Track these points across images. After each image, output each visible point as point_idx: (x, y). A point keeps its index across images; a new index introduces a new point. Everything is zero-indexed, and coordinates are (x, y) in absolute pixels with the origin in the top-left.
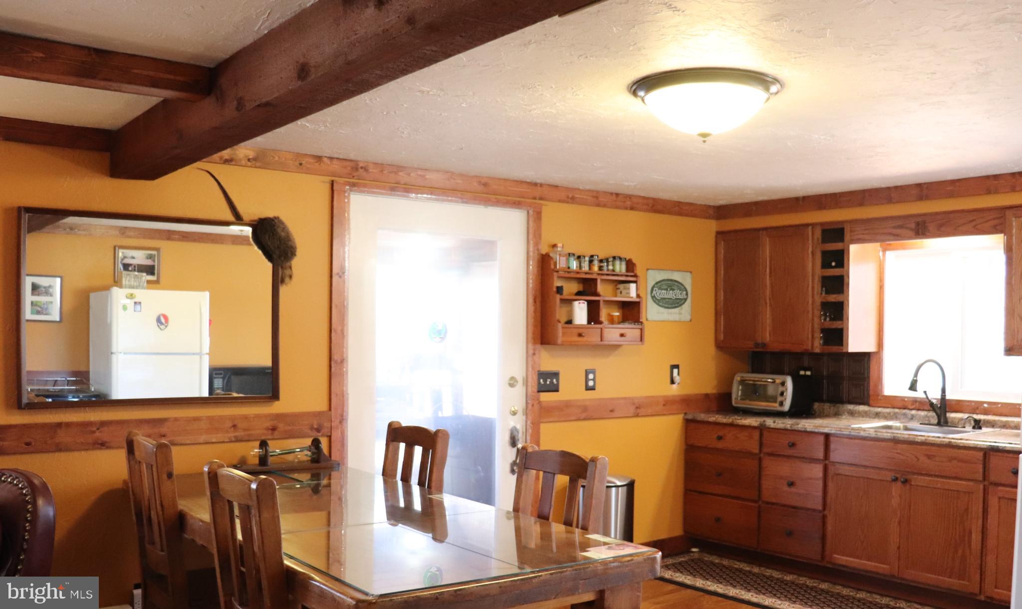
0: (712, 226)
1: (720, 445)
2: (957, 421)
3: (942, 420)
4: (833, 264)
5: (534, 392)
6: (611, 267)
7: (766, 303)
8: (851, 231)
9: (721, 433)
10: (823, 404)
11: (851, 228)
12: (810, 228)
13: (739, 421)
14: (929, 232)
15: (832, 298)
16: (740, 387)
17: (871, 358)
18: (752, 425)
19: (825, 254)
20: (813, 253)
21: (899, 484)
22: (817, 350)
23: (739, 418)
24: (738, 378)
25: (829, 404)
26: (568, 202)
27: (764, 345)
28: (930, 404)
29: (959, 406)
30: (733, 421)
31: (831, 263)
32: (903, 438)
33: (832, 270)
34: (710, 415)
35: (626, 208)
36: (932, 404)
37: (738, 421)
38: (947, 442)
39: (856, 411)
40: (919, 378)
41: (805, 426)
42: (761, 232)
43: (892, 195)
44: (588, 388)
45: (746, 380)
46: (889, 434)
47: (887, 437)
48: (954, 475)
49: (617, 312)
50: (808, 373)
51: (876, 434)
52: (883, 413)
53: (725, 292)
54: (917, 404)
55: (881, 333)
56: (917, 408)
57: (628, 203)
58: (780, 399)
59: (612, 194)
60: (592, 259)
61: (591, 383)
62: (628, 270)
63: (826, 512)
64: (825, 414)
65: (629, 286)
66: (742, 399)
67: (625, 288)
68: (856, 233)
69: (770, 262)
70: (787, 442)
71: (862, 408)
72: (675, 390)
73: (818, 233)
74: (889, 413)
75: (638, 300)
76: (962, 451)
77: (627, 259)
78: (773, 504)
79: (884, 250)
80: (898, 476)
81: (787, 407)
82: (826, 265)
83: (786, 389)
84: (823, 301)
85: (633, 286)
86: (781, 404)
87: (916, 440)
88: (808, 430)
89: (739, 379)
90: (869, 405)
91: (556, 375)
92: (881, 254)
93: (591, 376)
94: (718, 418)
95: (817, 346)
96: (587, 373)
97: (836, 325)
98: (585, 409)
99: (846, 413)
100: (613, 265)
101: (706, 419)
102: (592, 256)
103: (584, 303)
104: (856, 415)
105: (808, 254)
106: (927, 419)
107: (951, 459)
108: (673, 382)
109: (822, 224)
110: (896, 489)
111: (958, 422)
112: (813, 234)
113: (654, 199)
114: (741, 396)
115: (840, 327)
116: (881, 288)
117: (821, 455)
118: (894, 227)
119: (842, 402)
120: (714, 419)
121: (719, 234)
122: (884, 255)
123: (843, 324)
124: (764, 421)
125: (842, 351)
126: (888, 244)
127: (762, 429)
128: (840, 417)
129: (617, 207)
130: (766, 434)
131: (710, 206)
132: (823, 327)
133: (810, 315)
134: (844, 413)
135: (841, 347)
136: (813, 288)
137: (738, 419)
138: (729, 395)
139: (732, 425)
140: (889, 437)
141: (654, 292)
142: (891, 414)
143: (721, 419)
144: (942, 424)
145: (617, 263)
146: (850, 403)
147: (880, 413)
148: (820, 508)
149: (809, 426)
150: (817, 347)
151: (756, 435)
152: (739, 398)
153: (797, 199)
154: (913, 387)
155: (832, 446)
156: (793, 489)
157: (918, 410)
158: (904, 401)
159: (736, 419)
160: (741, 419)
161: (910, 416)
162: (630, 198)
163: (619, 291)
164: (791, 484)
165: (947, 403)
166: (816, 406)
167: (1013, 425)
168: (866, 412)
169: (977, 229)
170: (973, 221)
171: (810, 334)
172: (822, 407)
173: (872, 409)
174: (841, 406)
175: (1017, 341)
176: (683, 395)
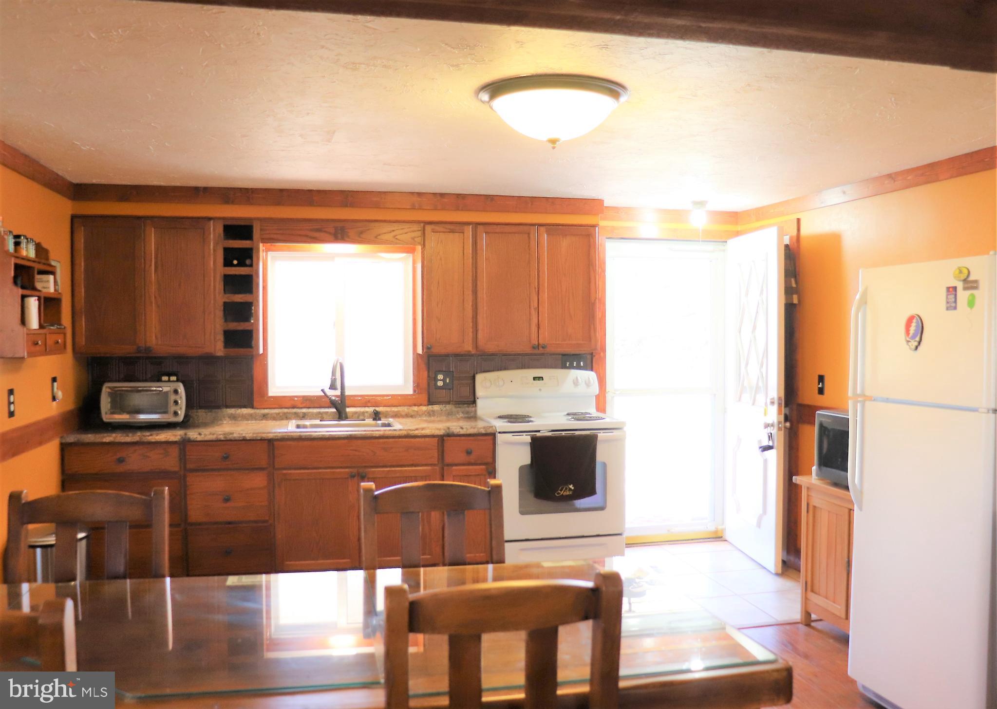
0: (66, 207)
1: (121, 468)
2: (351, 415)
3: (344, 416)
4: (235, 262)
7: (151, 302)
8: (261, 230)
10: (195, 410)
11: (261, 226)
12: (212, 222)
13: (150, 437)
14: (348, 237)
15: (239, 298)
16: (110, 400)
17: (255, 359)
18: (169, 440)
19: (227, 250)
20: (214, 250)
21: (357, 478)
22: (219, 354)
23: (146, 434)
27: (148, 349)
28: (330, 401)
30: (141, 439)
31: (233, 261)
32: (360, 434)
33: (234, 268)
36: (332, 401)
38: (405, 434)
39: (239, 415)
41: (242, 434)
42: (144, 220)
44: (11, 414)
47: (342, 436)
48: (412, 463)
50: (174, 378)
52: (272, 414)
53: (86, 288)
54: (307, 402)
56: (307, 406)
58: (173, 408)
61: (12, 408)
62: (38, 256)
63: (272, 521)
64: (200, 421)
65: (45, 276)
68: (266, 232)
69: (157, 255)
70: (221, 454)
71: (245, 411)
72: (56, 408)
73: (220, 230)
75: (59, 296)
76: (418, 440)
77: (36, 241)
78: (202, 523)
79: (268, 251)
80: (355, 471)
81: (181, 417)
82: (227, 263)
83: (181, 398)
84: (227, 300)
86: (176, 414)
87: (374, 435)
88: (248, 438)
89: (109, 389)
90: (252, 407)
93: (12, 399)
95: (218, 348)
96: (9, 394)
97: (242, 326)
99: (227, 418)
102: (17, 236)
104: (240, 419)
105: (210, 251)
107: (408, 448)
108: (54, 399)
109: (224, 219)
112: (215, 229)
115: (247, 328)
117: (264, 463)
118: (311, 230)
119: (218, 407)
121: (73, 218)
122: (266, 255)
123: (252, 325)
124: (186, 434)
125: (251, 353)
126: (271, 245)
127: (184, 442)
128: (220, 422)
130: (189, 448)
131: (71, 184)
132: (226, 328)
133: (212, 316)
134: (224, 417)
135: (250, 350)
136: (215, 287)
137: (148, 436)
139: (139, 443)
142: (281, 414)
143: (121, 438)
146: (227, 407)
147: (268, 414)
149: (247, 434)
150: (219, 350)
151: (175, 452)
152: (110, 411)
154: (332, 385)
155: (277, 452)
156: (229, 504)
157: (309, 408)
158: (294, 400)
159: (144, 436)
160: (151, 435)
161: (301, 415)
164: (227, 500)
165: (345, 398)
166: (190, 412)
167: (403, 414)
168: (251, 415)
169: (397, 239)
170: (393, 231)
171: (212, 337)
172: (196, 415)
173: (258, 411)
174: (219, 410)
175: (436, 340)
176: (61, 414)
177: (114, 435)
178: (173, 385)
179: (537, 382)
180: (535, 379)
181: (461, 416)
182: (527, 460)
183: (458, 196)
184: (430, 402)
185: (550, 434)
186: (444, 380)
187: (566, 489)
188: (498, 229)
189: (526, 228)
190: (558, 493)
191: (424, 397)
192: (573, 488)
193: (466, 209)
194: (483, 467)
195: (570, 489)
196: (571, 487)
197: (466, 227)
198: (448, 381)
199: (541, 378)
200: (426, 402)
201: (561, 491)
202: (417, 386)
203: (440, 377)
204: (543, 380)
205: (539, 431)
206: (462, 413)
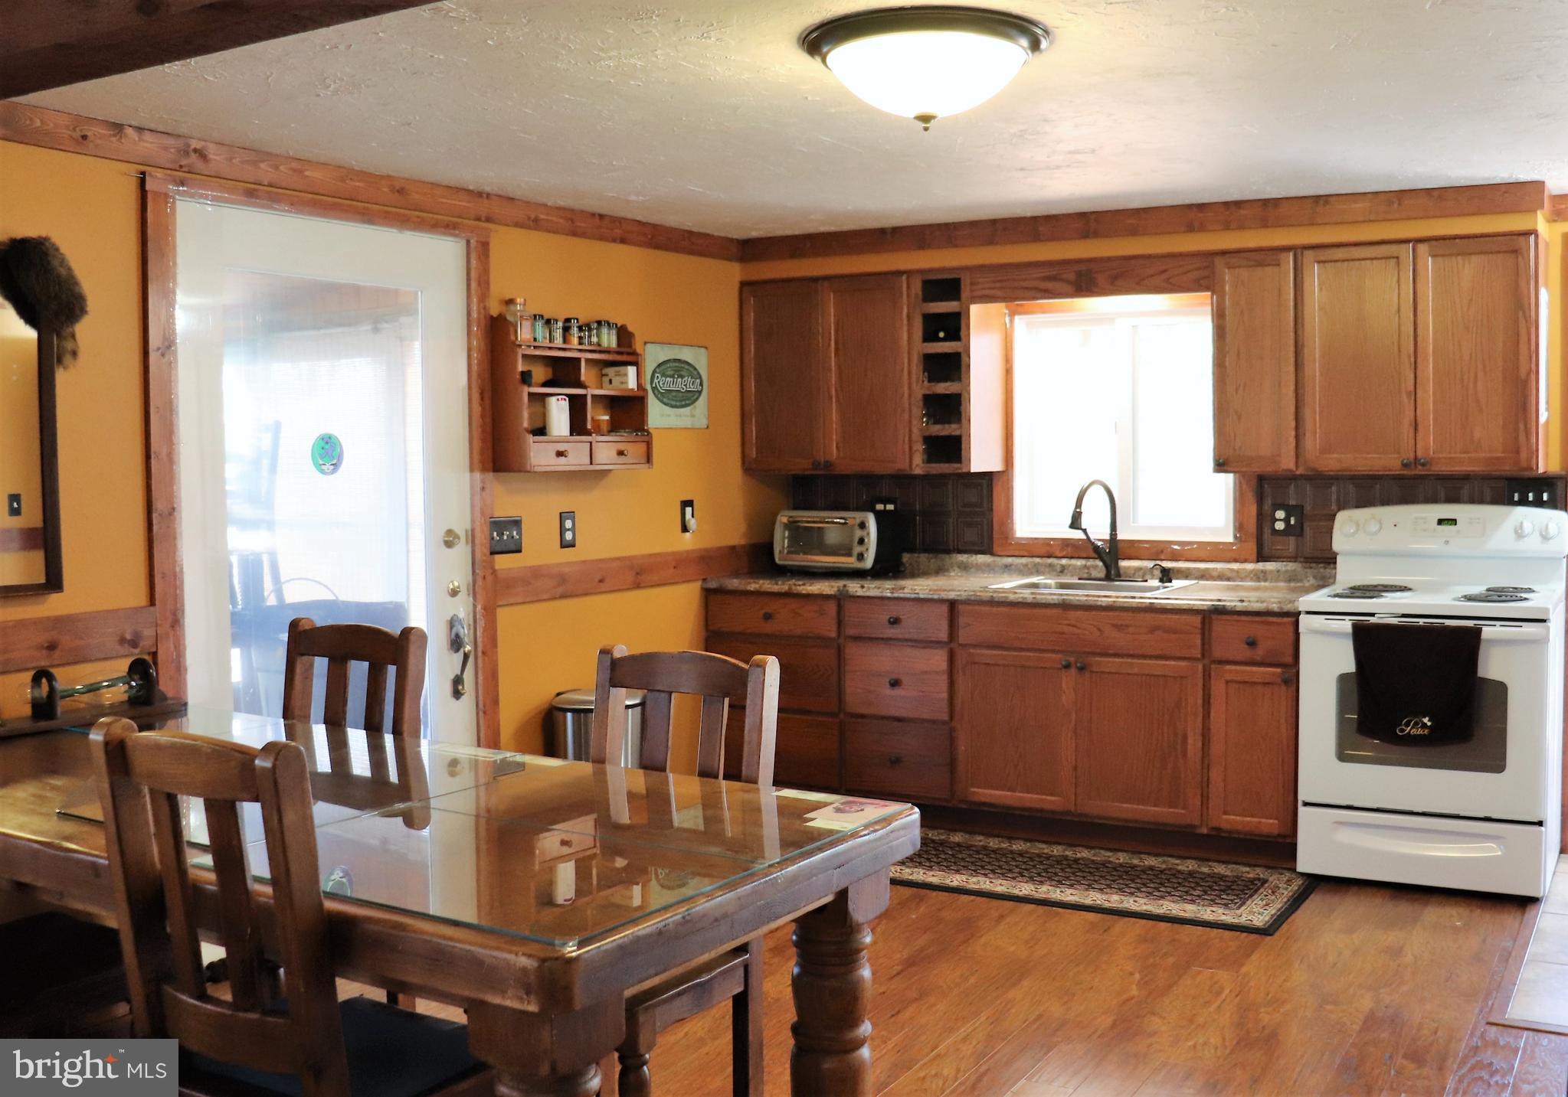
0: (733, 273)
1: (768, 628)
2: (1132, 572)
3: (1113, 572)
4: (942, 335)
5: (485, 555)
6: (594, 339)
7: (831, 398)
8: (972, 284)
9: (768, 610)
10: (916, 555)
11: (971, 279)
12: (904, 277)
13: (802, 587)
14: (1097, 287)
15: (942, 388)
16: (787, 534)
17: (995, 482)
18: (824, 593)
19: (928, 319)
20: (909, 317)
21: (1073, 671)
22: (918, 471)
23: (800, 583)
24: (783, 518)
25: (927, 555)
26: (529, 228)
27: (828, 465)
28: (1092, 549)
29: (1135, 549)
30: (790, 589)
31: (938, 334)
32: (1078, 600)
33: (941, 344)
34: (749, 581)
35: (614, 241)
36: (1096, 549)
37: (800, 588)
38: (1148, 605)
39: (972, 564)
40: (1084, 508)
41: (915, 590)
42: (820, 282)
43: (1041, 229)
44: (565, 545)
45: (798, 521)
46: (1055, 597)
47: (1052, 602)
48: (1158, 653)
49: (605, 415)
50: (890, 507)
51: (1034, 598)
52: (1016, 565)
53: (756, 381)
54: (1069, 549)
55: (1010, 442)
56: (1069, 556)
57: (618, 232)
58: (857, 549)
59: (593, 215)
60: (567, 324)
61: (569, 536)
62: (619, 344)
63: (953, 724)
64: (921, 571)
65: (627, 370)
66: (789, 552)
67: (618, 374)
68: (980, 287)
69: (837, 332)
70: (888, 617)
71: (981, 559)
72: (687, 542)
73: (917, 286)
74: (1026, 565)
75: (641, 394)
76: (1170, 616)
77: (619, 325)
78: (863, 716)
79: (1012, 314)
80: (1072, 659)
81: (869, 562)
82: (930, 336)
83: (868, 534)
84: (928, 392)
85: (631, 371)
86: (861, 557)
87: (1099, 603)
88: (922, 596)
89: (785, 520)
90: (992, 554)
91: (517, 523)
92: (1007, 319)
93: (568, 524)
94: (763, 584)
96: (562, 517)
97: (949, 430)
98: (562, 579)
99: (955, 568)
100: (598, 336)
101: (742, 587)
102: (568, 320)
103: (565, 399)
104: (973, 570)
105: (901, 320)
106: (1086, 571)
107: (1153, 629)
108: (685, 529)
109: (921, 271)
110: (1068, 681)
111: (1134, 574)
112: (908, 287)
113: (655, 226)
114: (788, 547)
115: (957, 433)
116: (1008, 372)
117: (943, 635)
118: (1044, 278)
119: (948, 552)
120: (757, 586)
121: (744, 285)
122: (1012, 321)
123: (961, 428)
124: (845, 586)
125: (960, 471)
126: (1018, 305)
127: (841, 600)
128: (946, 574)
129: (602, 238)
130: (850, 608)
131: (732, 240)
132: (927, 434)
133: (906, 416)
134: (952, 567)
135: (958, 465)
136: (910, 373)
137: (800, 585)
138: (769, 547)
139: (788, 595)
140: (1056, 602)
141: (656, 381)
142: (1029, 566)
143: (769, 586)
144: (1113, 577)
145: (605, 330)
146: (960, 552)
147: (1011, 565)
148: (946, 717)
149: (921, 589)
150: (917, 465)
151: (831, 608)
152: (786, 551)
153: (882, 231)
154: (1075, 523)
155: (962, 620)
156: (897, 692)
157: (1072, 558)
158: (1049, 545)
159: (795, 585)
160: (804, 585)
161: (1059, 569)
162: (620, 223)
163: (606, 380)
164: (895, 683)
165: (1120, 546)
166: (906, 557)
167: (1215, 574)
168: (988, 565)
169: (1170, 283)
170: (1165, 271)
171: (907, 447)
172: (916, 562)
173: (998, 559)
174: (947, 556)
175: (1235, 450)
176: (700, 550)
177: (761, 582)
178: (859, 516)
179: (1446, 529)
180: (1440, 522)
181: (1311, 582)
182: (1350, 666)
183: (1266, 203)
184: (1261, 557)
185: (1395, 621)
186: (1286, 520)
187: (1416, 724)
188: (1340, 253)
189: (1393, 249)
190: (1402, 731)
191: (1251, 547)
192: (1429, 724)
193: (1280, 224)
194: (1279, 670)
195: (1424, 725)
196: (1426, 720)
197: (1283, 256)
198: (1292, 522)
199: (1453, 522)
200: (1254, 556)
201: (1407, 725)
202: (1240, 527)
203: (1280, 514)
204: (1456, 524)
205: (1373, 615)
206: (1315, 577)
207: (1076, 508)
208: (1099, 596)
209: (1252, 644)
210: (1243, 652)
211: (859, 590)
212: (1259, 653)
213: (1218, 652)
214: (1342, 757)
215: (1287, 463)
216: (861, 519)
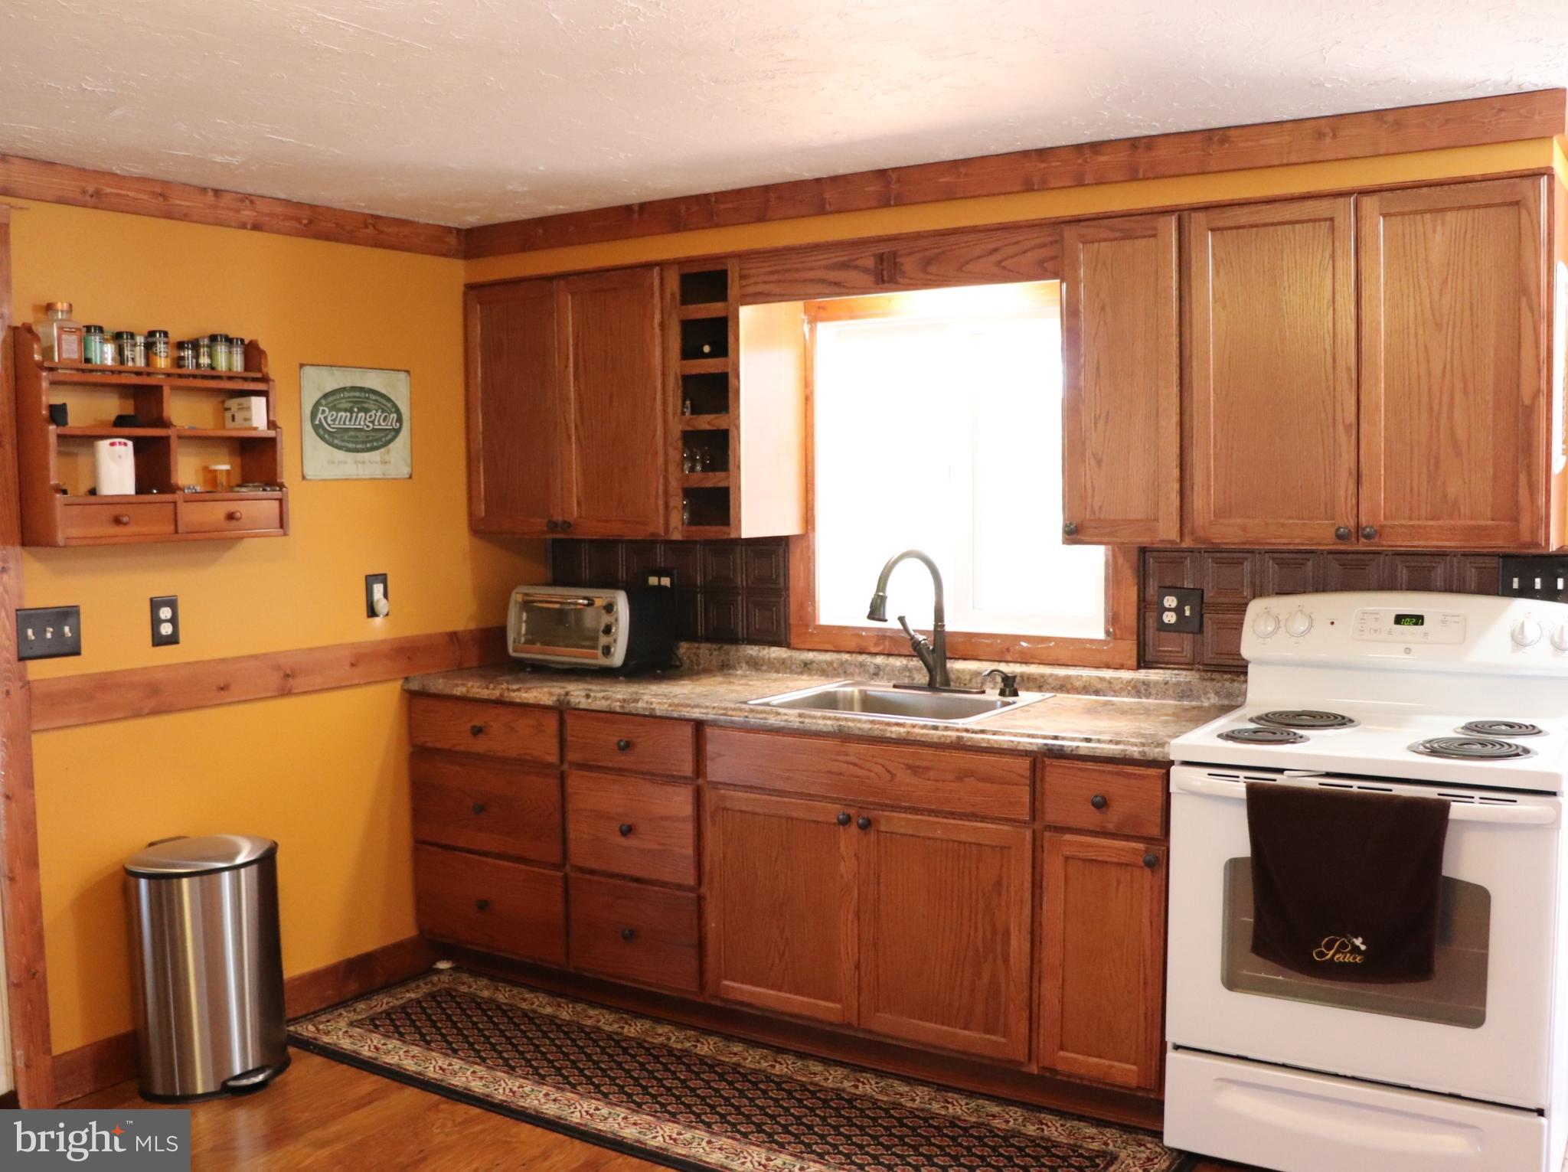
0: (455, 273)
1: (480, 745)
2: (968, 677)
3: (938, 679)
4: (707, 349)
5: (10, 662)
6: (204, 360)
7: (569, 438)
8: (742, 277)
9: (478, 722)
10: (696, 645)
11: (741, 269)
12: (656, 270)
13: (516, 694)
14: (903, 275)
15: (705, 422)
16: (524, 616)
17: (791, 546)
18: (542, 703)
19: (687, 326)
20: (662, 326)
21: (853, 829)
22: (677, 536)
23: (515, 687)
24: (516, 597)
25: (709, 645)
27: (567, 525)
28: (913, 645)
29: (972, 646)
30: (502, 695)
31: (702, 347)
32: (860, 729)
33: (704, 362)
34: (456, 682)
35: (243, 226)
36: (916, 645)
37: (513, 694)
38: (954, 739)
39: (763, 659)
40: (890, 591)
41: (651, 703)
42: (555, 282)
43: (827, 196)
44: (159, 640)
45: (536, 601)
46: (829, 722)
47: (824, 729)
48: (969, 810)
49: (224, 463)
50: (666, 581)
51: (802, 723)
52: (819, 663)
53: (485, 414)
54: (887, 643)
55: (810, 495)
56: (886, 652)
57: (247, 214)
58: (603, 640)
59: (204, 190)
60: (151, 340)
61: (166, 629)
62: (247, 366)
63: (703, 890)
64: (701, 667)
65: (250, 401)
66: (527, 642)
67: (241, 408)
68: (752, 280)
69: (576, 346)
70: (616, 739)
71: (776, 652)
72: (378, 629)
73: (673, 283)
74: (830, 664)
75: (271, 434)
76: (985, 757)
77: (246, 342)
78: (593, 872)
79: (813, 321)
80: (852, 812)
81: (618, 658)
82: (690, 352)
83: (616, 620)
84: (687, 429)
85: (258, 404)
86: (607, 651)
87: (888, 735)
88: (658, 713)
89: (519, 598)
90: (789, 647)
91: (69, 616)
92: (806, 328)
93: (165, 613)
94: (473, 686)
95: (677, 525)
96: (155, 605)
97: (714, 480)
98: (153, 689)
99: (744, 665)
100: (211, 356)
101: (447, 691)
102: (152, 334)
103: (125, 444)
104: (764, 668)
105: (653, 328)
106: (908, 674)
107: (962, 776)
108: (372, 612)
109: (680, 263)
110: (848, 840)
111: (971, 680)
112: (662, 284)
113: (313, 208)
114: (526, 634)
115: (722, 484)
116: (808, 400)
117: (688, 769)
118: (834, 267)
119: (735, 640)
120: (464, 689)
121: (470, 288)
122: (812, 330)
123: (728, 477)
124: (567, 694)
125: (725, 537)
126: (820, 305)
127: (562, 710)
129: (219, 223)
130: (570, 721)
131: (448, 230)
132: (686, 486)
133: (660, 461)
134: (739, 663)
135: (724, 529)
136: (665, 402)
137: (514, 691)
138: (501, 632)
139: (500, 703)
140: (831, 729)
142: (835, 665)
143: (479, 690)
144: (938, 685)
145: (221, 350)
146: (750, 642)
147: (812, 662)
148: (691, 881)
149: (659, 703)
150: (676, 528)
151: (551, 723)
152: (523, 640)
153: (628, 209)
154: (876, 611)
155: (710, 748)
156: (631, 842)
157: (889, 655)
158: (861, 636)
160: (519, 690)
161: (872, 670)
162: (252, 202)
163: (228, 415)
164: (628, 831)
165: (947, 640)
166: (684, 648)
167: (1078, 684)
168: (783, 662)
169: (1004, 268)
170: (996, 250)
171: (661, 502)
172: (695, 654)
173: (796, 654)
174: (734, 647)
175: (1093, 511)
176: (395, 639)
177: (470, 684)
178: (601, 597)
179: (1408, 629)
180: (1399, 619)
181: (1212, 701)
182: (1243, 848)
183: (1134, 144)
184: (1143, 662)
185: (1313, 783)
186: (1179, 610)
187: (1343, 946)
188: (1244, 216)
189: (1322, 208)
190: (1321, 954)
191: (1130, 647)
192: (1363, 948)
193: (1156, 174)
194: (1141, 846)
195: (1356, 950)
196: (1358, 942)
197: (1161, 221)
198: (1188, 613)
199: (1418, 620)
200: (1133, 661)
201: (1329, 947)
202: (1113, 619)
203: (1170, 601)
204: (1422, 624)
205: (1281, 771)
206: (1217, 693)
207: (878, 590)
208: (888, 724)
209: (1101, 804)
210: (1089, 817)
211: (583, 700)
212: (1112, 818)
213: (1053, 814)
214: (1232, 982)
215: (1167, 531)
216: (609, 599)
